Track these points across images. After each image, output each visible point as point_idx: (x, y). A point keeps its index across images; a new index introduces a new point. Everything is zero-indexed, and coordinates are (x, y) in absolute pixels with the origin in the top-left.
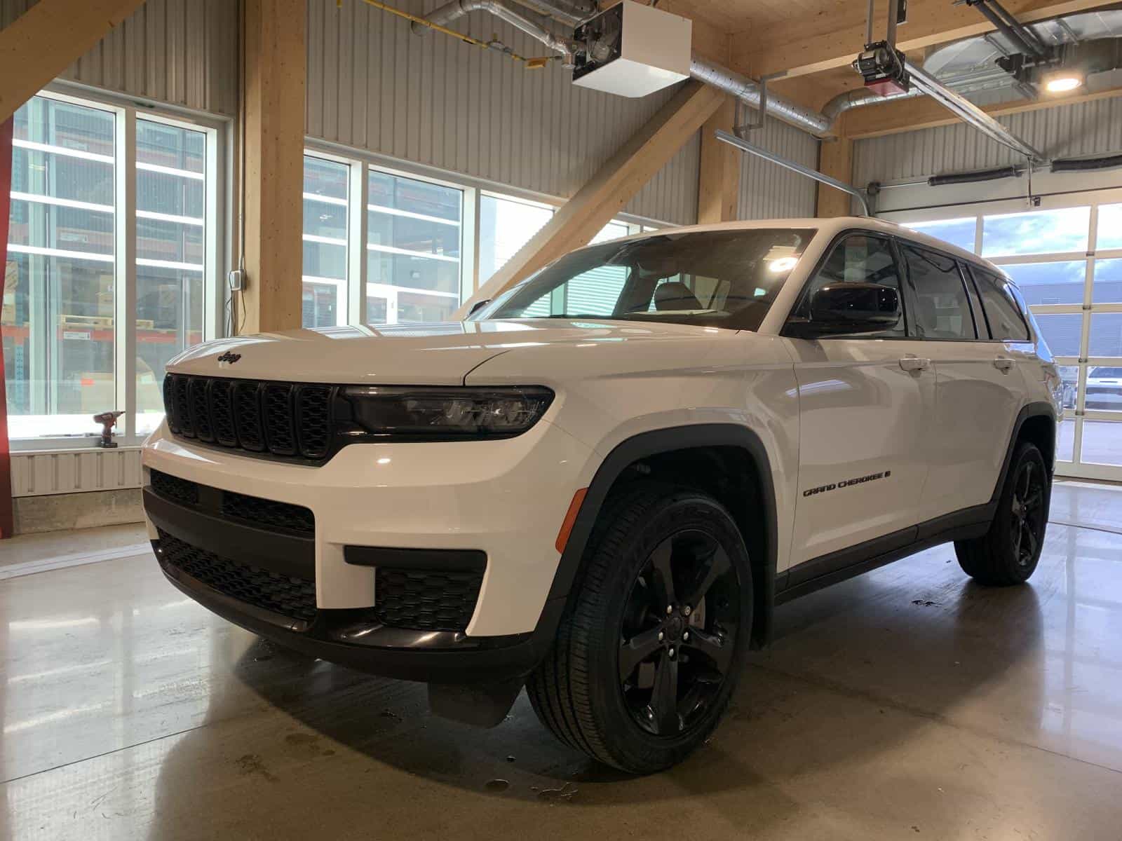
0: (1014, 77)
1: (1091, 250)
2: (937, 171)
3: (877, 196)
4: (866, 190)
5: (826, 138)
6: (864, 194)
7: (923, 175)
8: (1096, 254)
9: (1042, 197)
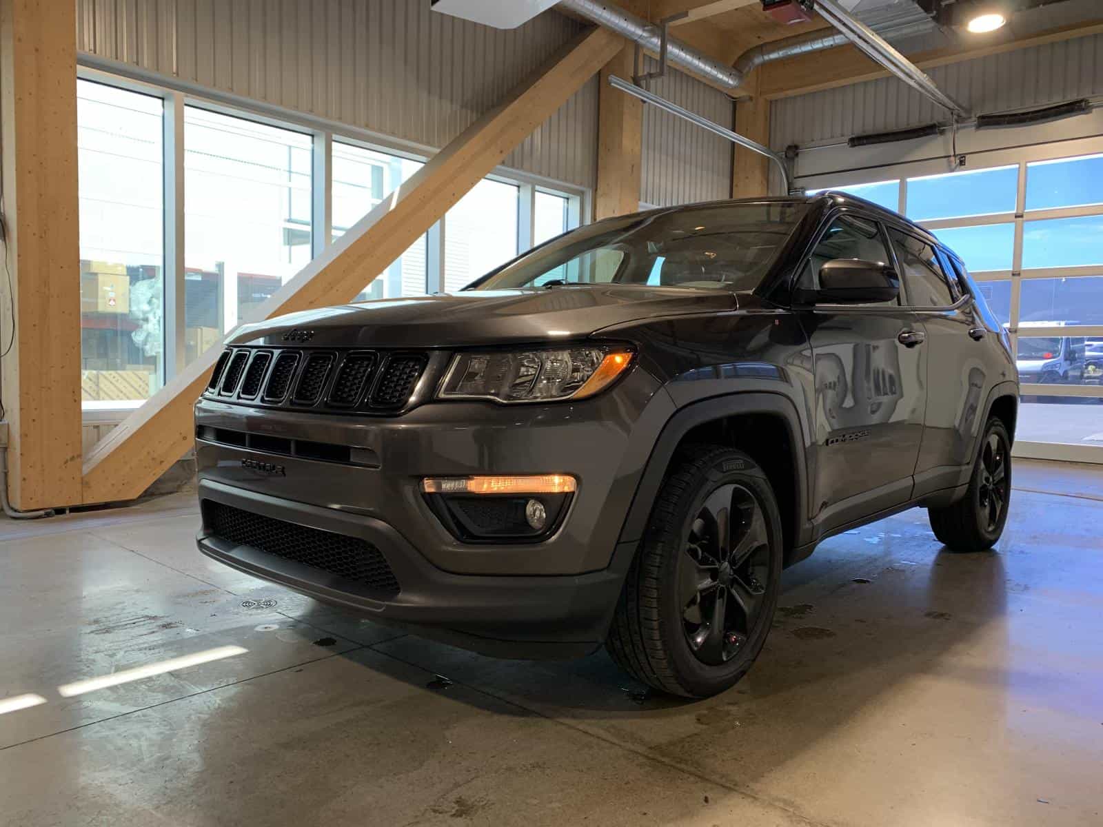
0: (933, 18)
1: (1020, 212)
2: (858, 132)
3: (796, 159)
4: (784, 153)
5: (740, 98)
6: (781, 158)
7: (843, 135)
8: (1025, 216)
9: (967, 156)
